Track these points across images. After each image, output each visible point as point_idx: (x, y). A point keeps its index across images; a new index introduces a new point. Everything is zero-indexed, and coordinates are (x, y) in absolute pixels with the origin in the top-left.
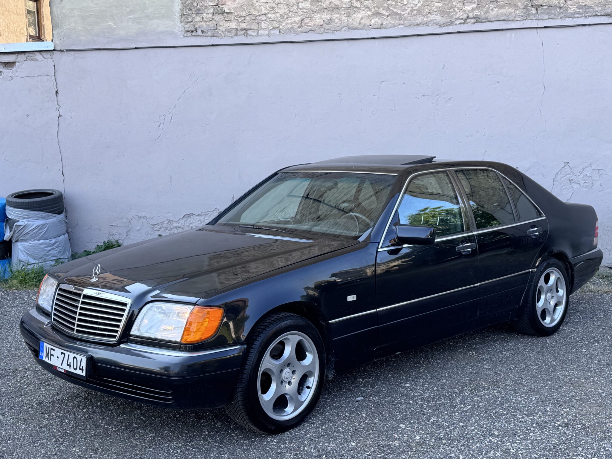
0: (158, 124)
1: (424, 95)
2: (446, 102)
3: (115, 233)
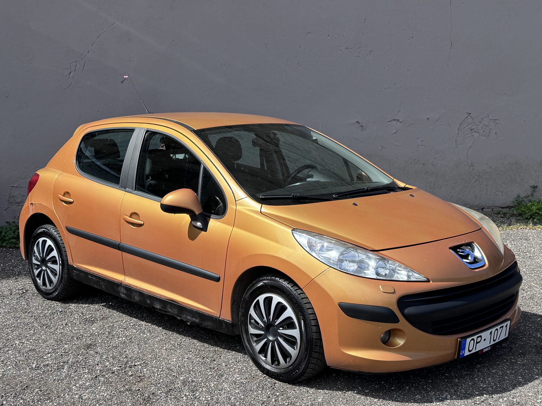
0: (69, 71)
1: (347, 48)
2: (367, 55)
3: (17, 195)
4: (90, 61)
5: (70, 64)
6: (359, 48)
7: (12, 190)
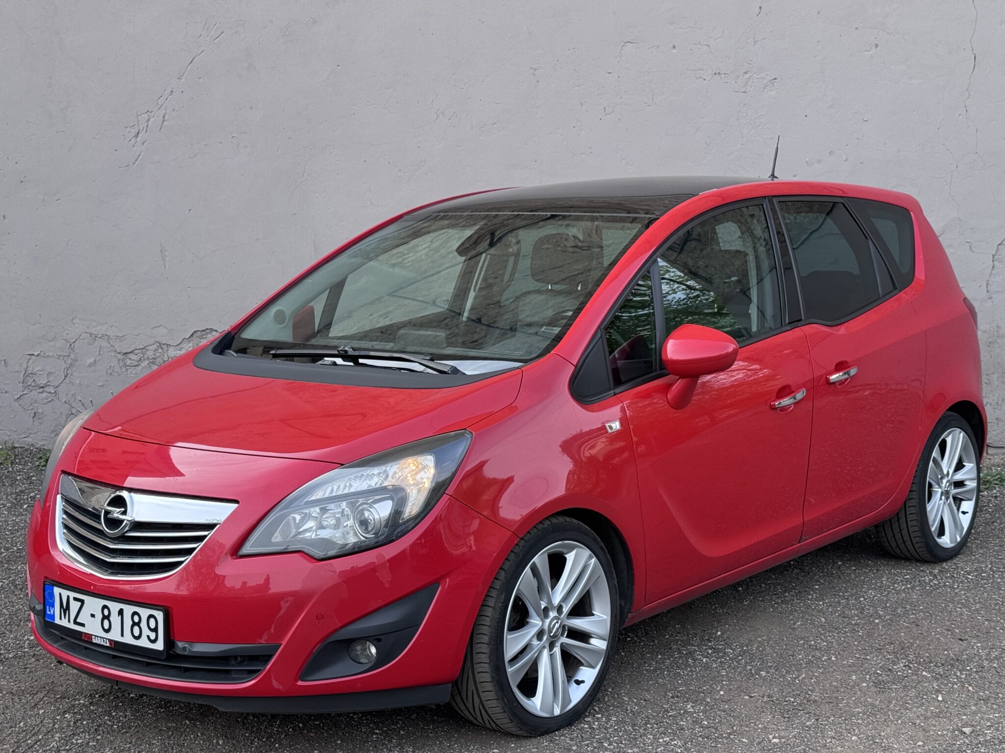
0: (135, 131)
1: (717, 72)
2: (765, 88)
3: (39, 370)
4: (174, 110)
5: (138, 116)
6: (746, 73)
7: (31, 362)
